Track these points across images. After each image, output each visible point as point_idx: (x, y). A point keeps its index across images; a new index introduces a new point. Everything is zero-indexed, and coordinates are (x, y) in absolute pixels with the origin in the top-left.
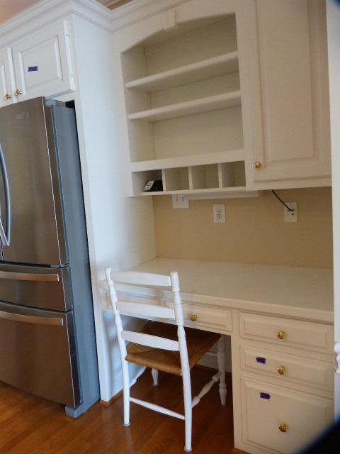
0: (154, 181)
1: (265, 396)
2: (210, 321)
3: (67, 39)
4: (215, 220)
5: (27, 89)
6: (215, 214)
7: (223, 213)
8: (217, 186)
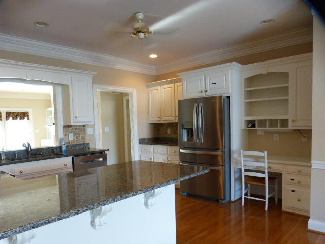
0: (252, 124)
1: (293, 191)
2: (276, 168)
3: (230, 76)
4: (275, 140)
5: (210, 90)
6: (275, 137)
7: (278, 137)
8: (277, 126)
